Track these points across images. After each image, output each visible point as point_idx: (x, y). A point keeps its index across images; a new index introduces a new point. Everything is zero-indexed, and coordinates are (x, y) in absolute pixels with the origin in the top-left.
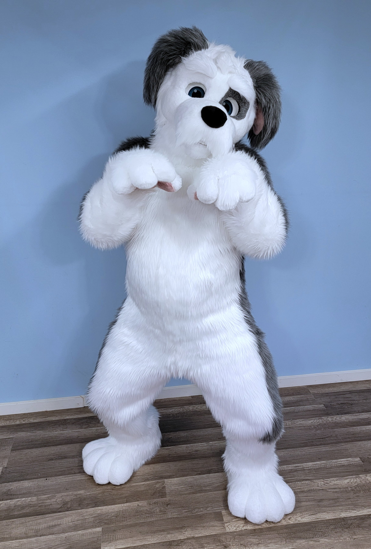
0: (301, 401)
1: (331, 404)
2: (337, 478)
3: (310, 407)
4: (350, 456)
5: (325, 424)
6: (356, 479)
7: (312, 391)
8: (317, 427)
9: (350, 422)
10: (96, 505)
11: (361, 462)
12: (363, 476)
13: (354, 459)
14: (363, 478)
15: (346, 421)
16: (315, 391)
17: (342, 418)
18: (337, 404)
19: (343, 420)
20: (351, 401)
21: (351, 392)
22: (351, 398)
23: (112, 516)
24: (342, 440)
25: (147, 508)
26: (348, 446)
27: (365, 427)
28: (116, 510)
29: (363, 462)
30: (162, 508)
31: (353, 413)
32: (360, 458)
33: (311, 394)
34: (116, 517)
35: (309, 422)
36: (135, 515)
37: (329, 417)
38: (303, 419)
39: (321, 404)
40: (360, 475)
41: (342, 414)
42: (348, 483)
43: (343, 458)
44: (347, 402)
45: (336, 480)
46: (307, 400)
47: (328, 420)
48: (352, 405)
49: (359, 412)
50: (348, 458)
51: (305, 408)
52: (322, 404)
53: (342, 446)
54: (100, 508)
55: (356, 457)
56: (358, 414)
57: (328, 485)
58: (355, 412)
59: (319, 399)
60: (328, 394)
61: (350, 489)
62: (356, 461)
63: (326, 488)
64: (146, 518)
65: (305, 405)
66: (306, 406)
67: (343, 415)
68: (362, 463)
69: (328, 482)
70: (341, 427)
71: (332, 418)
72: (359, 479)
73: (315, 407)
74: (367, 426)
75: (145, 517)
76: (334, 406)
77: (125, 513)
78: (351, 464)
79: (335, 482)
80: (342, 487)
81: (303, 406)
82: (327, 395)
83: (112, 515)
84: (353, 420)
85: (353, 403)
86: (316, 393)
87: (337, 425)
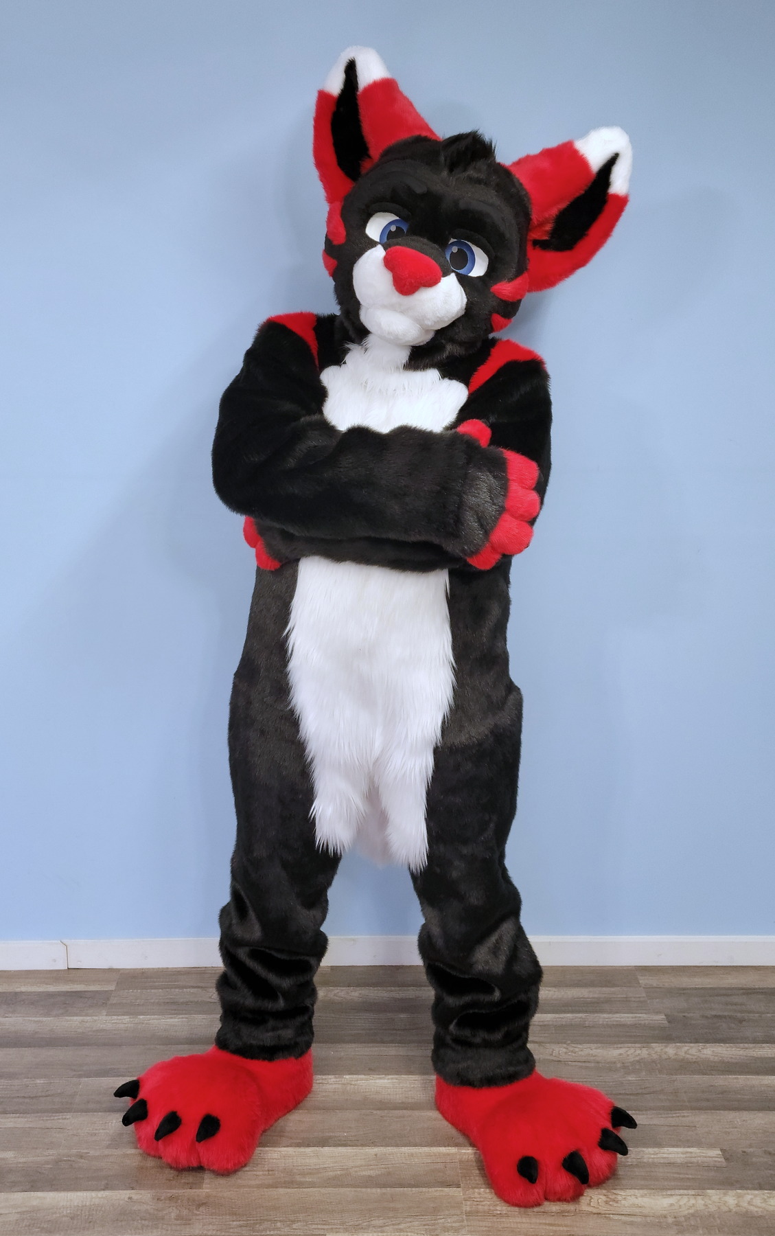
0: (608, 1001)
1: (686, 1014)
2: (645, 1191)
3: (626, 1018)
4: (699, 1144)
5: (654, 1062)
6: (695, 1198)
7: (643, 980)
8: (628, 1068)
9: (722, 1062)
10: (32, 1186)
11: (723, 1160)
12: (717, 1195)
13: (704, 1152)
14: (715, 1198)
15: (712, 1059)
16: (653, 981)
17: (705, 1051)
18: (703, 1016)
19: (704, 1056)
20: (741, 1012)
21: (749, 992)
22: (744, 1006)
23: (64, 1216)
24: (687, 1104)
25: (148, 1207)
26: (701, 1118)
27: (760, 1077)
28: (76, 1204)
29: (727, 1159)
30: (185, 1212)
31: (739, 1041)
32: (721, 1150)
33: (640, 986)
34: (72, 1218)
35: (614, 1053)
36: (117, 1220)
37: (671, 1045)
38: (599, 1045)
39: (658, 1013)
40: (708, 1191)
41: (707, 1041)
42: (672, 1205)
43: (677, 1146)
44: (730, 1014)
45: (642, 1196)
46: (626, 1000)
47: (666, 1053)
48: (741, 1021)
49: (755, 1041)
50: (689, 1147)
51: (612, 1020)
52: (660, 1013)
53: (684, 1116)
54: (39, 1194)
55: (711, 1146)
56: (751, 1045)
57: (615, 1205)
58: (744, 1040)
59: (657, 1000)
60: (685, 991)
61: (670, 1220)
62: (709, 1157)
63: (611, 1212)
64: (139, 1229)
65: (617, 1013)
66: (618, 1015)
67: (708, 1045)
68: (724, 1164)
69: (619, 1198)
70: (694, 1072)
71: (678, 1048)
72: (703, 1200)
73: (642, 1019)
74: (767, 1077)
75: (140, 1226)
76: (693, 1022)
77: (94, 1213)
78: (691, 1163)
79: (640, 1201)
80: (651, 1214)
81: (610, 1013)
82: (683, 992)
83: (65, 1212)
84: (732, 1058)
85: (746, 1018)
86: (655, 985)
87: (685, 1066)
